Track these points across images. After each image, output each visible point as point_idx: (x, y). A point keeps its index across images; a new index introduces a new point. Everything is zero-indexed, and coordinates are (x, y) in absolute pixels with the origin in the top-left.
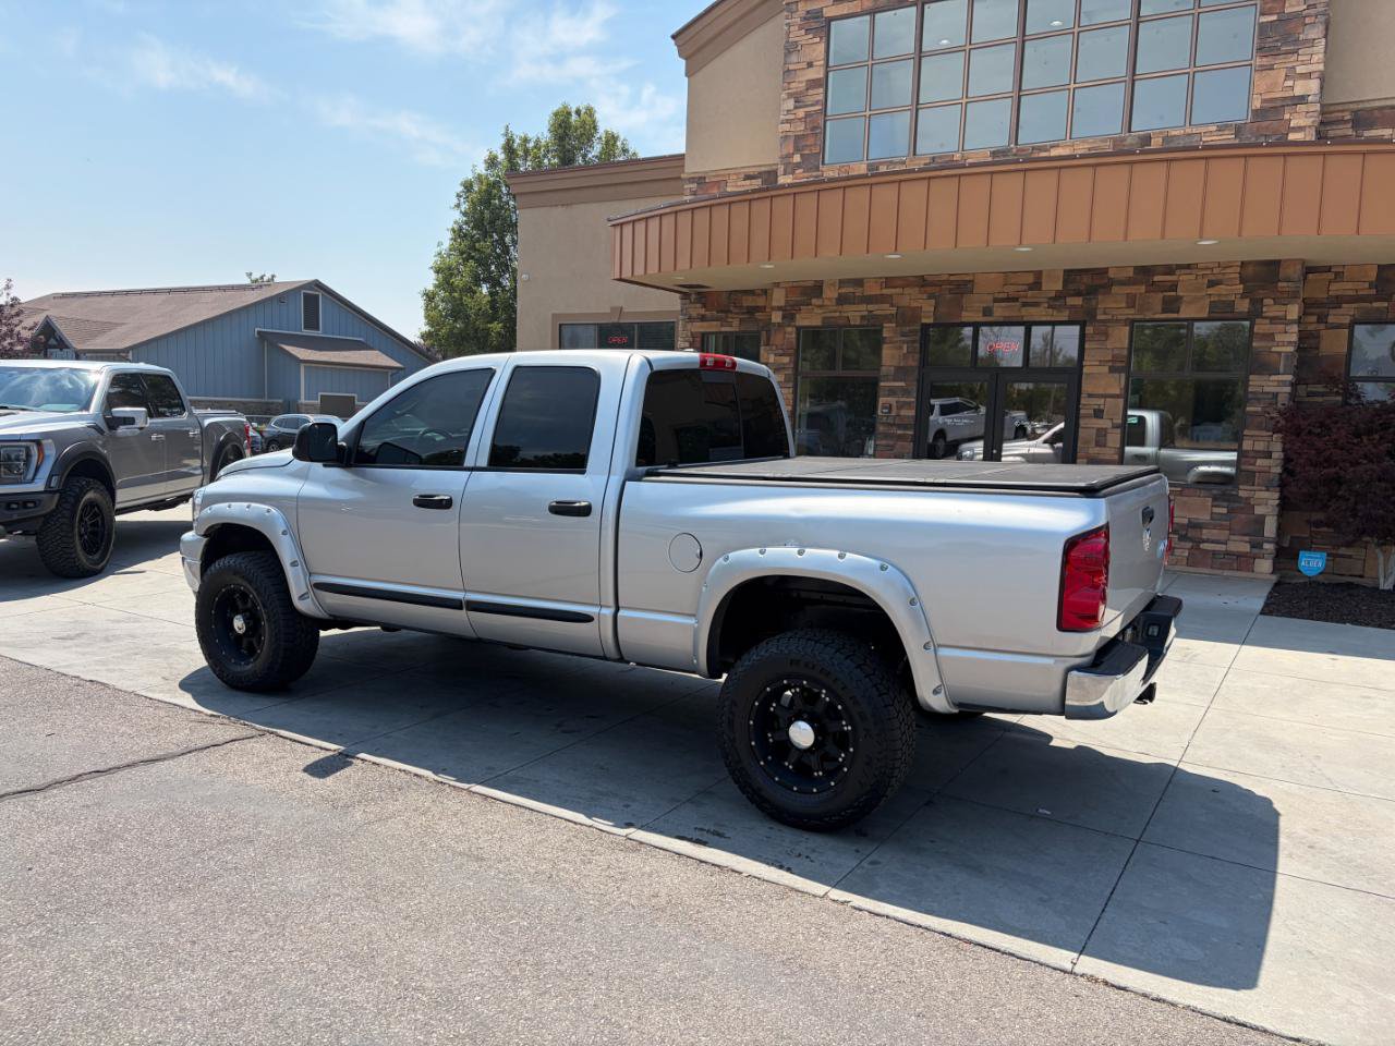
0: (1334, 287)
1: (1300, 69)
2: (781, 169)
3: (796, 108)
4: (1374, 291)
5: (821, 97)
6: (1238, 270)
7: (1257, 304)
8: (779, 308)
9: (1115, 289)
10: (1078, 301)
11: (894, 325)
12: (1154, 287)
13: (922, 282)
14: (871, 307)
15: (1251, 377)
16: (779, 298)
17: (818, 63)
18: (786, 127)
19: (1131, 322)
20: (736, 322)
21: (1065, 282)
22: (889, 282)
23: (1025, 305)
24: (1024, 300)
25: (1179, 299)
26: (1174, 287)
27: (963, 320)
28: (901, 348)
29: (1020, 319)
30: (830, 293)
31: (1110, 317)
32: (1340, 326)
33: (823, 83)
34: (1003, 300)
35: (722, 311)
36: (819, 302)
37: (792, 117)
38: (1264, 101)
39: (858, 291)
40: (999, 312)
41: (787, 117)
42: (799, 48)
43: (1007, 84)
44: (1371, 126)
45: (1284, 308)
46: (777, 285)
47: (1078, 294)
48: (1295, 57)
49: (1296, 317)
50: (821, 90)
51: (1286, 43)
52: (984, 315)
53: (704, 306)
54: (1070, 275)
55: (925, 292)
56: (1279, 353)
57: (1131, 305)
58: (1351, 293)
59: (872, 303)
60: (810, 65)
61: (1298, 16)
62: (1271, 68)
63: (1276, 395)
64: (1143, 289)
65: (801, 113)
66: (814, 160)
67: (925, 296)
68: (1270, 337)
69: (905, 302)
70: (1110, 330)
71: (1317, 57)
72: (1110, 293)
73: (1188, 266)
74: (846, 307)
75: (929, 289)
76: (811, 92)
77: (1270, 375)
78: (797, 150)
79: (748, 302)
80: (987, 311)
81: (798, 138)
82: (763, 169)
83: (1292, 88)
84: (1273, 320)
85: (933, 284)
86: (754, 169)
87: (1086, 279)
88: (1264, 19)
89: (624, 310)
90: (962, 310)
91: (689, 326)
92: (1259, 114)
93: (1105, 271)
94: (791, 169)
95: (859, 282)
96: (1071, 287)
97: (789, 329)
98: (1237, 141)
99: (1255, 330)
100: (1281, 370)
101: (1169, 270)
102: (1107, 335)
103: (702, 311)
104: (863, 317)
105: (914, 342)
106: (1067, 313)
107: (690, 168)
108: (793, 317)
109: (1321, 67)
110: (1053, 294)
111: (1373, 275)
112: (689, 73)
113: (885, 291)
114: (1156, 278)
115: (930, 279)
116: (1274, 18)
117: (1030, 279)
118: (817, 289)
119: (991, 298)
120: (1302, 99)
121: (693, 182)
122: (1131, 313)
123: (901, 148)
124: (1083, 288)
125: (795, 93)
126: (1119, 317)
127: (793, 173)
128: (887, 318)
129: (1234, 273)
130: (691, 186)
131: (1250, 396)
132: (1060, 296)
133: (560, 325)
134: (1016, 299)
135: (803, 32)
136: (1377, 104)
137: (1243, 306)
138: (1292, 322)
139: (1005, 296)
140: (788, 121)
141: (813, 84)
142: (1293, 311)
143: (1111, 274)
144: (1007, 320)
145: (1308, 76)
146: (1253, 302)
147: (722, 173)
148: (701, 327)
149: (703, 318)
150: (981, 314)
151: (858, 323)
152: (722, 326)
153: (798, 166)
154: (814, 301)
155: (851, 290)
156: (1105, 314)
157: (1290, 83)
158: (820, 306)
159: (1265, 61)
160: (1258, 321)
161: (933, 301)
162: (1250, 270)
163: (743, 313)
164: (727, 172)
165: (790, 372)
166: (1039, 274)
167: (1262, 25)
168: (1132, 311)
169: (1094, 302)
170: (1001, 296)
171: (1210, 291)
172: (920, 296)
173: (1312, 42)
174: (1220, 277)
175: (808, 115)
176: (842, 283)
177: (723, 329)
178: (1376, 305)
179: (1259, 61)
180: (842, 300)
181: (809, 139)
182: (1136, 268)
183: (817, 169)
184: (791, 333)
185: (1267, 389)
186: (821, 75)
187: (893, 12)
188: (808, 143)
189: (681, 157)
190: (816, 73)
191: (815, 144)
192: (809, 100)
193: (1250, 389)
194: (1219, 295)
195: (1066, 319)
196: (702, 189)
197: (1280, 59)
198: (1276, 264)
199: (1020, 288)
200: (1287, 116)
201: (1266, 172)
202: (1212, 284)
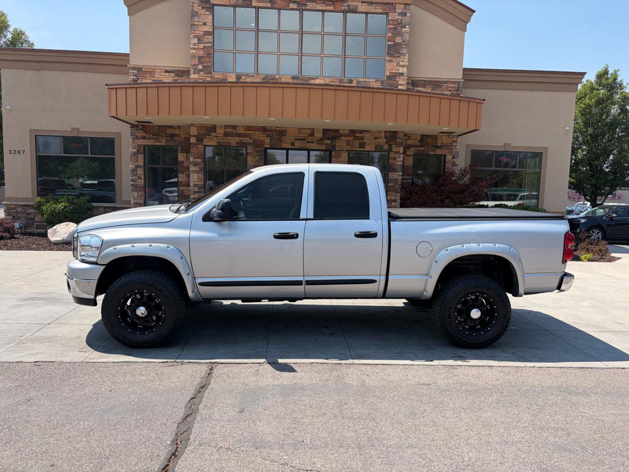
0: (408, 141)
1: (401, 63)
2: (192, 71)
3: (198, 43)
4: (420, 144)
5: (211, 40)
6: (384, 134)
7: (390, 146)
8: (194, 136)
9: (342, 138)
10: (329, 142)
11: (252, 147)
12: (356, 138)
13: (264, 129)
14: (241, 139)
15: (390, 173)
16: (194, 131)
17: (209, 24)
18: (194, 51)
19: (348, 151)
20: (164, 141)
21: (324, 134)
22: (249, 128)
23: (308, 142)
24: (308, 140)
25: (364, 143)
26: (363, 138)
27: (283, 147)
28: (256, 157)
29: (306, 148)
30: (220, 131)
31: (341, 149)
32: (410, 156)
33: (212, 34)
34: (299, 140)
35: (156, 135)
36: (215, 135)
37: (197, 47)
38: (390, 73)
39: (234, 131)
40: (298, 144)
41: (194, 47)
42: (199, 15)
43: (296, 49)
44: (417, 86)
45: (399, 148)
46: (193, 125)
47: (328, 139)
48: (399, 59)
49: (402, 152)
50: (211, 37)
51: (396, 53)
52: (291, 146)
53: (145, 132)
54: (325, 131)
55: (265, 134)
56: (398, 165)
57: (348, 145)
58: (413, 144)
59: (241, 137)
60: (205, 24)
61: (399, 44)
62: (392, 61)
63: (397, 179)
64: (352, 138)
65: (201, 46)
66: (208, 69)
67: (265, 136)
68: (395, 159)
69: (257, 137)
70: (341, 154)
71: (406, 60)
72: (340, 139)
73: (367, 131)
74: (229, 138)
75: (266, 132)
76: (206, 37)
77: (395, 172)
78: (200, 63)
79: (169, 131)
80: (293, 144)
81: (200, 58)
82: (177, 69)
83: (399, 70)
84: (395, 153)
85: (268, 131)
86: (170, 68)
87: (331, 133)
88: (389, 43)
89: (80, 130)
90: (282, 143)
91: (136, 141)
92: (389, 77)
93: (338, 131)
94: (197, 72)
95: (235, 127)
96: (326, 136)
97: (200, 146)
98: (381, 87)
99: (390, 156)
100: (399, 171)
101: (361, 132)
102: (339, 156)
103: (144, 134)
104: (237, 143)
105: (262, 155)
106: (324, 146)
107: (133, 62)
108: (202, 141)
109: (407, 64)
110: (319, 138)
111: (419, 138)
112: (129, 14)
113: (247, 132)
114: (357, 135)
115: (268, 128)
116: (392, 43)
117: (310, 132)
118: (213, 128)
119: (294, 138)
120: (402, 74)
121: (135, 70)
122: (348, 148)
123: (251, 70)
124: (330, 137)
125: (198, 36)
126: (345, 149)
127: (199, 74)
128: (249, 144)
129: (382, 135)
130: (133, 71)
131: (389, 180)
132: (321, 139)
133: (36, 136)
134: (304, 140)
135: (200, 8)
136: (419, 79)
137: (386, 147)
138: (401, 154)
139: (300, 138)
140: (194, 49)
141: (207, 33)
142: (401, 150)
143: (341, 132)
144: (301, 148)
145: (403, 66)
146: (389, 145)
147: (152, 67)
148: (144, 142)
149: (144, 138)
150: (290, 145)
151: (235, 145)
152: (155, 142)
153: (201, 70)
154: (212, 134)
155: (231, 130)
156: (339, 147)
157: (398, 68)
158: (216, 137)
159: (390, 59)
160: (391, 153)
161: (269, 138)
162: (388, 134)
163: (167, 137)
164: (156, 67)
165: (202, 166)
166: (313, 130)
167: (389, 46)
168: (348, 147)
169: (335, 142)
170: (298, 138)
171: (375, 141)
172: (263, 135)
173: (404, 54)
174: (378, 136)
175: (204, 47)
176: (226, 127)
177: (156, 144)
178: (421, 148)
179: (388, 58)
180: (226, 134)
181: (207, 58)
182: (349, 130)
183: (211, 74)
184: (201, 148)
185: (395, 178)
186: (211, 30)
187: (244, 9)
188: (206, 61)
189: (127, 55)
190: (208, 28)
191: (209, 62)
192: (205, 40)
193: (389, 177)
194: (378, 143)
195: (324, 148)
196: (140, 73)
197: (394, 59)
198: (396, 132)
199: (306, 135)
200: (397, 80)
201: (391, 98)
202: (375, 138)
